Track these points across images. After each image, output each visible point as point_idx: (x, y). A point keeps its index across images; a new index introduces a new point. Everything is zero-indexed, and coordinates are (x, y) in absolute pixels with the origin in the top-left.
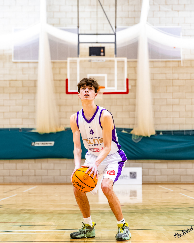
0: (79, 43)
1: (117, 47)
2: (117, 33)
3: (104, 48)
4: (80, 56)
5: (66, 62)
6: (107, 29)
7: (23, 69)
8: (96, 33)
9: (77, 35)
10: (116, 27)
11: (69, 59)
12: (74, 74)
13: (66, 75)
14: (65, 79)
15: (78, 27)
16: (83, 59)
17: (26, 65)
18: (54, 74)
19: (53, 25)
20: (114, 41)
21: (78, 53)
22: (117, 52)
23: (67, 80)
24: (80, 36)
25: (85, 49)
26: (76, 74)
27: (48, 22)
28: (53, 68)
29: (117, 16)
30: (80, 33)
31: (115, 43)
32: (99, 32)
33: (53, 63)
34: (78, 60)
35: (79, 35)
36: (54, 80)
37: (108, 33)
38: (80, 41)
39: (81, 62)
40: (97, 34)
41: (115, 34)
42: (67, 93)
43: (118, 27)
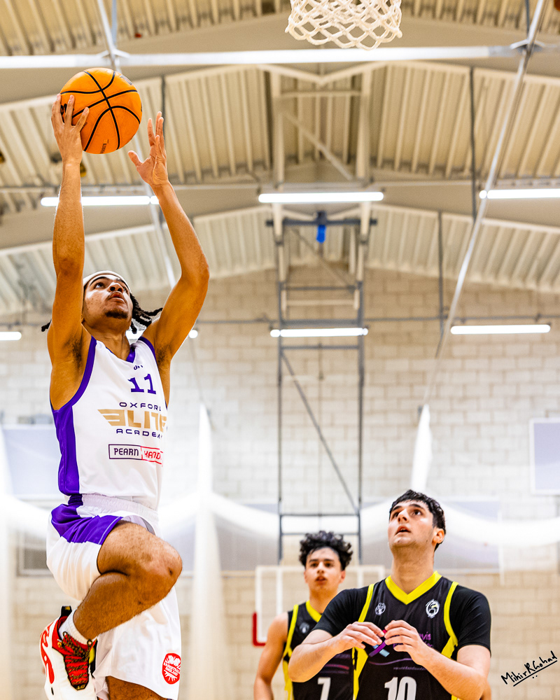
0: (281, 534)
1: (364, 542)
2: (364, 513)
4: (283, 561)
5: (253, 578)
6: (342, 502)
8: (316, 511)
9: (277, 518)
10: (360, 500)
11: (260, 570)
12: (270, 603)
13: (253, 603)
14: (251, 613)
15: (280, 499)
16: (289, 569)
18: (227, 603)
19: (226, 495)
20: (355, 529)
21: (280, 556)
22: (365, 553)
23: (255, 617)
24: (285, 520)
25: (293, 547)
26: (274, 602)
27: (215, 489)
28: (226, 590)
29: (364, 475)
30: (283, 511)
31: (359, 534)
32: (324, 511)
33: (225, 578)
34: (279, 570)
35: (281, 516)
36: (228, 616)
37: (342, 511)
38: (285, 530)
39: (285, 575)
40: (320, 515)
41: (359, 515)
42: (256, 643)
43: (365, 499)
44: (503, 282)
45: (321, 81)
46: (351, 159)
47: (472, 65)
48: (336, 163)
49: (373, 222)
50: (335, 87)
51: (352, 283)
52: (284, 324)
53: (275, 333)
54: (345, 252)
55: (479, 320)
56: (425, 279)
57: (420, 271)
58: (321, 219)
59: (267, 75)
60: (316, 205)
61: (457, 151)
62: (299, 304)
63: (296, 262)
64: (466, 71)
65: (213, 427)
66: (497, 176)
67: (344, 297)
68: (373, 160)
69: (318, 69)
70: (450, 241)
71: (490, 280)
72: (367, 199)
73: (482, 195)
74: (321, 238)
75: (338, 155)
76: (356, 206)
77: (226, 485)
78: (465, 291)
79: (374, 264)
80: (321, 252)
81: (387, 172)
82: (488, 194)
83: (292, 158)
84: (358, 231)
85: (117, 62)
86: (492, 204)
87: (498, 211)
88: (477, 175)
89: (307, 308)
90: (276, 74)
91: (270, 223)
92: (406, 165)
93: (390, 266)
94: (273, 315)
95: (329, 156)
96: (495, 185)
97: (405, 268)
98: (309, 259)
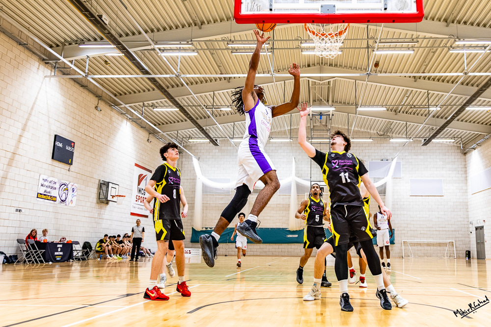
3: (323, 188)
7: (283, 198)
15: (311, 178)
17: (285, 197)
19: (299, 177)
27: (296, 176)
28: (298, 198)
30: (311, 180)
40: (320, 181)
44: (362, 130)
45: (321, 82)
46: (328, 101)
47: (356, 79)
48: (324, 101)
49: (333, 115)
50: (324, 84)
51: (328, 129)
52: (312, 138)
53: (310, 140)
54: (326, 123)
55: (357, 138)
56: (345, 129)
57: (343, 127)
58: (321, 114)
59: (309, 80)
60: (320, 111)
61: (352, 100)
62: (316, 134)
63: (315, 125)
64: (354, 81)
65: (295, 162)
66: (361, 105)
67: (326, 132)
68: (333, 101)
69: (321, 79)
70: (350, 121)
71: (360, 129)
72: (331, 109)
73: (358, 109)
74: (321, 118)
75: (325, 100)
76: (329, 112)
77: (298, 175)
78: (353, 132)
79: (333, 125)
80: (321, 122)
81: (336, 104)
82: (359, 109)
83: (314, 101)
84: (329, 117)
85: (273, 76)
86: (359, 111)
87: (362, 114)
88: (357, 105)
89: (317, 135)
90: (310, 80)
91: (309, 115)
92: (340, 102)
93: (337, 126)
94: (310, 137)
95: (323, 100)
96: (361, 107)
97: (340, 126)
98: (318, 124)
